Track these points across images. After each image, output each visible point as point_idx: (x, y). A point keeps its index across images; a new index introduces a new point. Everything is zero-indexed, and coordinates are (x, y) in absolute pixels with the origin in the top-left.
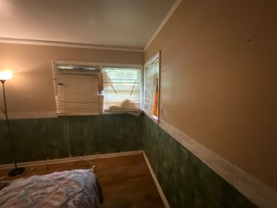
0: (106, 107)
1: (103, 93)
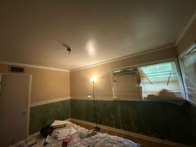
1: (141, 85)
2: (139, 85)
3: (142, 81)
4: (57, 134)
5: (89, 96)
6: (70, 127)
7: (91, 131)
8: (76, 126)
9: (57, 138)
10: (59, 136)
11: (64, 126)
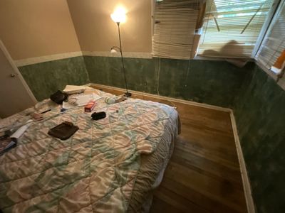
0: (199, 51)
1: (201, 32)
2: (197, 31)
3: (205, 24)
4: (75, 100)
5: (113, 51)
6: (90, 93)
7: (120, 97)
8: (99, 92)
9: (77, 105)
10: (78, 102)
11: (83, 92)
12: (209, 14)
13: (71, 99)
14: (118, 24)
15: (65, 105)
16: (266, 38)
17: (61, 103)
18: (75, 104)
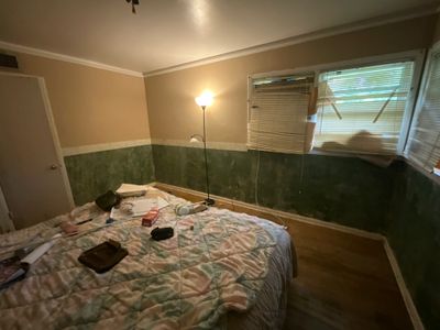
0: (316, 143)
1: (315, 119)
2: (309, 118)
3: (319, 110)
4: (130, 207)
5: (194, 140)
6: (154, 196)
7: (197, 205)
8: (167, 195)
9: (132, 213)
10: (134, 210)
11: (143, 194)
12: (323, 100)
13: (125, 204)
14: (204, 108)
15: (114, 214)
16: (413, 128)
17: (109, 210)
18: (129, 212)
